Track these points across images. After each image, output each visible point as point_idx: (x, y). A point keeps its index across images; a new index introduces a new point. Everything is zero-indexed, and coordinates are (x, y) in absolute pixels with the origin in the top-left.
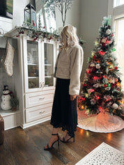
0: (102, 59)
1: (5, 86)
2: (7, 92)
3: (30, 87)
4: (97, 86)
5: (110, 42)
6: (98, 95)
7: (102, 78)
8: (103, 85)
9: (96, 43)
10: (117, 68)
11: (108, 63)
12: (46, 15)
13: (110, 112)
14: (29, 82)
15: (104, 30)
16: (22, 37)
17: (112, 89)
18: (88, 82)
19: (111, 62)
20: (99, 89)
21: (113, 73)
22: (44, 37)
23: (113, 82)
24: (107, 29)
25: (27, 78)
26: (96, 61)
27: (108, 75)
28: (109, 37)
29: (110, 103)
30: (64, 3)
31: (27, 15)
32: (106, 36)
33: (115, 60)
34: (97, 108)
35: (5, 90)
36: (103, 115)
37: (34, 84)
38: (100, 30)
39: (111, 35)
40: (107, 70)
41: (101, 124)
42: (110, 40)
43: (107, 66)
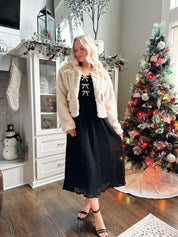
0: (152, 86)
1: (9, 126)
2: (11, 134)
3: (43, 127)
4: (143, 126)
5: (164, 61)
6: (145, 141)
8: (152, 125)
9: (143, 63)
10: (173, 100)
11: (159, 93)
13: (163, 167)
15: (154, 43)
16: (33, 55)
17: (166, 132)
18: (130, 121)
19: (165, 90)
20: (147, 132)
21: (166, 108)
22: (65, 54)
23: (168, 120)
24: (159, 41)
25: (39, 113)
26: (143, 89)
27: (161, 110)
28: (161, 53)
29: (163, 153)
30: (96, 6)
31: (42, 24)
32: (157, 52)
33: (171, 87)
34: (143, 160)
35: (9, 130)
36: (152, 171)
37: (49, 123)
38: (148, 43)
39: (165, 50)
40: (159, 103)
41: (150, 185)
42: (163, 57)
43: (158, 96)
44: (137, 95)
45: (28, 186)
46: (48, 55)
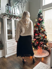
0: (39, 26)
3: (8, 39)
4: (37, 38)
5: (42, 20)
6: (38, 42)
7: (39, 34)
8: (39, 37)
9: (36, 20)
10: (45, 30)
11: (41, 28)
12: (15, 8)
13: (43, 49)
14: (8, 37)
15: (39, 15)
16: (5, 17)
17: (43, 39)
19: (43, 28)
20: (38, 39)
21: (43, 32)
22: (14, 17)
23: (44, 36)
24: (40, 14)
25: (7, 35)
26: (36, 27)
27: (41, 33)
28: (41, 18)
29: (43, 45)
30: (23, 4)
31: (7, 8)
33: (44, 27)
34: (37, 47)
36: (40, 50)
37: (10, 38)
38: (38, 15)
39: (42, 17)
40: (41, 31)
41: (39, 54)
42: (42, 19)
43: (41, 29)
44: (35, 29)
45: (4, 57)
46: (9, 17)
